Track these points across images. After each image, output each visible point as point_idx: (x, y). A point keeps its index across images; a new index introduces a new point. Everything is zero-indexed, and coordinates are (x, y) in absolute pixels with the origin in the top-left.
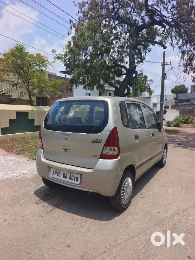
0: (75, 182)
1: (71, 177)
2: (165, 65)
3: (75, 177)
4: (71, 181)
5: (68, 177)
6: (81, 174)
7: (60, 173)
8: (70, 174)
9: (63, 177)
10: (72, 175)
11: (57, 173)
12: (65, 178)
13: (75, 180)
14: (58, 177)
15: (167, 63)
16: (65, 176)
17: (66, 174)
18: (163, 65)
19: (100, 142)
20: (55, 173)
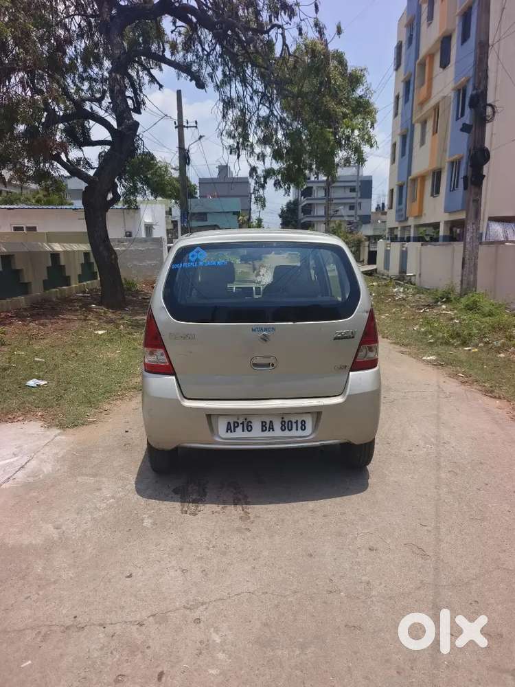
0: (300, 433)
1: (286, 425)
2: (185, 126)
3: (296, 422)
4: (287, 433)
5: (277, 425)
6: (317, 413)
7: (251, 422)
8: (283, 418)
9: (263, 431)
10: (287, 419)
11: (241, 426)
12: (269, 431)
13: (297, 430)
14: (246, 434)
15: (187, 123)
16: (268, 426)
17: (271, 422)
18: (180, 127)
19: (353, 337)
20: (235, 427)
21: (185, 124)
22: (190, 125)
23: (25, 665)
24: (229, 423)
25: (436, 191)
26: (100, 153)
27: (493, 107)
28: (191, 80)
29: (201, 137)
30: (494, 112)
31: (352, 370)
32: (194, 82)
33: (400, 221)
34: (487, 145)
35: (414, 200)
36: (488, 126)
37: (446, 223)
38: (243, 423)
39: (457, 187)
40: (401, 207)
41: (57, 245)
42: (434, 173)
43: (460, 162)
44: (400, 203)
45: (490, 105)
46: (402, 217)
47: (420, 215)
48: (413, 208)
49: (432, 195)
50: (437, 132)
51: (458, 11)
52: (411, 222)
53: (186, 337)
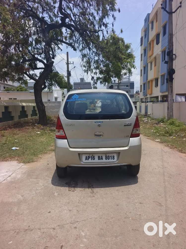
0: (112, 160)
1: (107, 158)
2: (69, 64)
3: (111, 156)
4: (107, 161)
5: (104, 158)
6: (118, 153)
7: (94, 156)
8: (106, 155)
9: (99, 160)
10: (108, 155)
11: (91, 158)
12: (101, 160)
13: (111, 159)
14: (93, 161)
15: (70, 62)
16: (100, 158)
17: (102, 156)
18: (68, 64)
19: (131, 125)
20: (88, 158)
21: (69, 63)
22: (71, 63)
23: (10, 243)
24: (86, 157)
25: (157, 85)
26: (40, 72)
27: (175, 55)
28: (72, 48)
29: (75, 67)
30: (176, 57)
31: (131, 137)
32: (73, 49)
33: (144, 96)
34: (174, 68)
35: (149, 88)
36: (174, 61)
37: (161, 96)
38: (91, 157)
39: (164, 84)
40: (144, 91)
41: (24, 103)
42: (155, 79)
43: (164, 75)
44: (144, 89)
45: (174, 54)
46: (145, 94)
47: (151, 94)
48: (149, 91)
49: (155, 87)
50: (156, 65)
51: (162, 25)
52: (148, 96)
53: (71, 125)
